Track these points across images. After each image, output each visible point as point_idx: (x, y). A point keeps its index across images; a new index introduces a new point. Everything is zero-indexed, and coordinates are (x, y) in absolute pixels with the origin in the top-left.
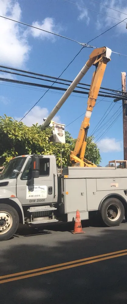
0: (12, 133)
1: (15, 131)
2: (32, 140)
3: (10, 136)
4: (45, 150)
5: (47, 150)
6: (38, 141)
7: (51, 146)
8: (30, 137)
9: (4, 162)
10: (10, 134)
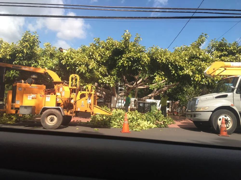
0: (159, 58)
1: (161, 57)
2: (174, 62)
3: (158, 61)
4: (185, 69)
5: (186, 69)
6: (179, 62)
7: (190, 65)
8: (172, 60)
9: (154, 80)
10: (158, 59)
